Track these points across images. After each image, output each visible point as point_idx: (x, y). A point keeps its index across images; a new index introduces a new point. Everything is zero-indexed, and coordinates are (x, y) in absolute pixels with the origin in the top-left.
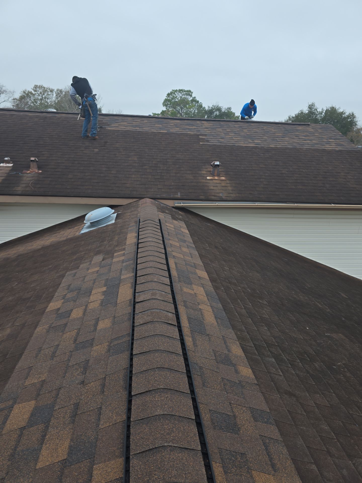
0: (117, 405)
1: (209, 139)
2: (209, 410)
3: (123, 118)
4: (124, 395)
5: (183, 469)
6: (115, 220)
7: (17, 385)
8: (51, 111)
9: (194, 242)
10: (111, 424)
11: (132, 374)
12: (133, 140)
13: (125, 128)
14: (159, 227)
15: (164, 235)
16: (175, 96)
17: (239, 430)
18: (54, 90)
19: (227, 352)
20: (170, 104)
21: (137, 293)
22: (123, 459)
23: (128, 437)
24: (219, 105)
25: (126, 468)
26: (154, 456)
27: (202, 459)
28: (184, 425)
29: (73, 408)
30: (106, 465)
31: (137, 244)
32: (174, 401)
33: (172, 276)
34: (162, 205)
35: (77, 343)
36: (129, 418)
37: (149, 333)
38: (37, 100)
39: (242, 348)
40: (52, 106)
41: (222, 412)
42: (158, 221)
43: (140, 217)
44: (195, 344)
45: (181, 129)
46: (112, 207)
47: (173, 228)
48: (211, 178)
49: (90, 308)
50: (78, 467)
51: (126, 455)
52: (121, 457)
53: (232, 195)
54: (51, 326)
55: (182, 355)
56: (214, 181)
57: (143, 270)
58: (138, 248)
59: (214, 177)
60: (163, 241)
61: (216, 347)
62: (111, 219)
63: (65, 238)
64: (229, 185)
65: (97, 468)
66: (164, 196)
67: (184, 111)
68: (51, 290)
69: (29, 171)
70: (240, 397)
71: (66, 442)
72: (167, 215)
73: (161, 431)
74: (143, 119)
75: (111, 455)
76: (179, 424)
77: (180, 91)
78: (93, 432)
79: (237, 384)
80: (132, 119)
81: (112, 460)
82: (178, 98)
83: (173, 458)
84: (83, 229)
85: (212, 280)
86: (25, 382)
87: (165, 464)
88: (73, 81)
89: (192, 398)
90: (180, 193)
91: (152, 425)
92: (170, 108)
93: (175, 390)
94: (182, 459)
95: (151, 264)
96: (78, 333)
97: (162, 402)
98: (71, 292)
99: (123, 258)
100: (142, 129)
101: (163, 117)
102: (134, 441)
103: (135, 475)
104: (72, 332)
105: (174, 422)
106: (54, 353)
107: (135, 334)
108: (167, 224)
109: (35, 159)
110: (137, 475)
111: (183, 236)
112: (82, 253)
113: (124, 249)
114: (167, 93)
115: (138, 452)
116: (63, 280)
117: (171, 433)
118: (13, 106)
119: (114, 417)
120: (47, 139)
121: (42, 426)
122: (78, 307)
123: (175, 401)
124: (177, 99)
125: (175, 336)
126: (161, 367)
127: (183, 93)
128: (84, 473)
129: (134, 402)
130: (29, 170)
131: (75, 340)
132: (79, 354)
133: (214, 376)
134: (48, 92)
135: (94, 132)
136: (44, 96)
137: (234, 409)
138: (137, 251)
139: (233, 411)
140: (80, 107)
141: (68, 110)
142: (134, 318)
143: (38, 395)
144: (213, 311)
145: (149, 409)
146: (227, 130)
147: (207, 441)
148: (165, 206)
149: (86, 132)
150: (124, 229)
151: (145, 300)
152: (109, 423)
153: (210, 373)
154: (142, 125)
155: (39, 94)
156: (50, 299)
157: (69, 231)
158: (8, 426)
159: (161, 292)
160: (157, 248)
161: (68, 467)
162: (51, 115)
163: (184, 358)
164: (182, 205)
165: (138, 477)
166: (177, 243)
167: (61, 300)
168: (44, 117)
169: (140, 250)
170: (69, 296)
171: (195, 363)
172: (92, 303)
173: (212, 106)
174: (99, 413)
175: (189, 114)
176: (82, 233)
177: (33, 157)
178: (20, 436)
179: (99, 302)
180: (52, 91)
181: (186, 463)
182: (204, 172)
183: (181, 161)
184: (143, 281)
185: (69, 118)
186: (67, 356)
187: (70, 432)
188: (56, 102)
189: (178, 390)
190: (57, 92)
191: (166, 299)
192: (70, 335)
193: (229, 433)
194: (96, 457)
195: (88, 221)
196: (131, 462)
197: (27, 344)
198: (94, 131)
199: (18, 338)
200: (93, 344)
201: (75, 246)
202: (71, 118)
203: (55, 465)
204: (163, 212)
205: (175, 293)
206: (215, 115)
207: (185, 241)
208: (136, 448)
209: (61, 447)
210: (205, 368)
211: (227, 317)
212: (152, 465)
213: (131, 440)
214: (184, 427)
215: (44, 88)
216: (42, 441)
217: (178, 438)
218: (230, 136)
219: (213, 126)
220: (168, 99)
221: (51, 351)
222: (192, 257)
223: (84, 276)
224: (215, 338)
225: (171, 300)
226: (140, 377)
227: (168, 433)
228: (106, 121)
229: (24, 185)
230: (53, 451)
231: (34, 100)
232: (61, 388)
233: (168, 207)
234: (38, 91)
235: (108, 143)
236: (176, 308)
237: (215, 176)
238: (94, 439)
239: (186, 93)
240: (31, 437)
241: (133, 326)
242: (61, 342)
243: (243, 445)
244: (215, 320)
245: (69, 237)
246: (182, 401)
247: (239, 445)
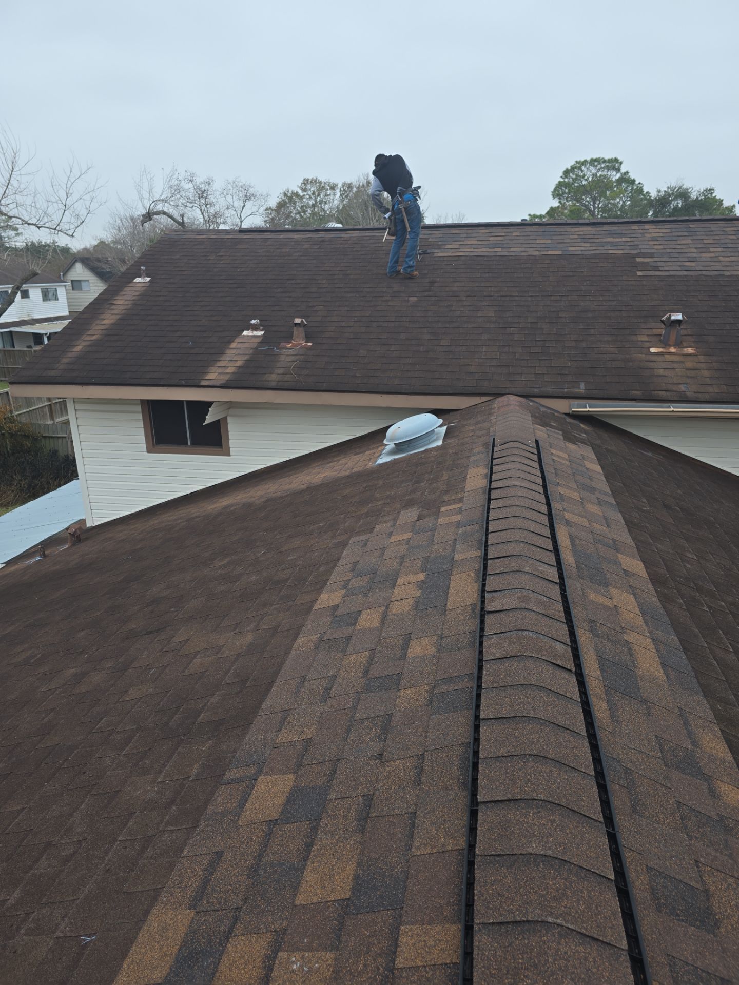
0: (447, 815)
1: (659, 264)
2: (647, 866)
3: (470, 231)
4: (461, 798)
5: (587, 980)
6: (444, 440)
7: (264, 739)
8: (334, 227)
9: (615, 493)
10: (435, 851)
11: (478, 758)
12: (487, 275)
13: (472, 250)
14: (535, 458)
15: (546, 474)
16: (582, 174)
17: (716, 924)
18: (337, 185)
19: (690, 746)
20: (569, 193)
21: (488, 592)
22: (458, 928)
23: (470, 885)
24: (683, 185)
25: (465, 947)
26: (524, 938)
27: (630, 971)
28: (590, 889)
29: (363, 804)
30: (424, 930)
31: (487, 490)
32: (568, 832)
33: (563, 565)
34: (542, 409)
35: (369, 677)
36: (472, 846)
37: (513, 679)
38: (306, 208)
39: (727, 743)
40: (332, 216)
41: (677, 878)
42: (534, 444)
43: (495, 435)
44: (613, 716)
45: (594, 244)
46: (437, 412)
47: (567, 460)
48: (660, 350)
49: (393, 613)
50: (371, 919)
51: (466, 921)
52: (455, 923)
53: (710, 389)
54: (323, 637)
55: (586, 738)
56: (668, 357)
57: (501, 546)
58: (490, 499)
59: (668, 349)
60: (545, 487)
61: (664, 732)
62: (435, 438)
63: (349, 471)
64: (703, 365)
65: (407, 932)
66: (549, 390)
67: (599, 205)
68: (322, 569)
69: (291, 345)
70: (721, 853)
71: (350, 866)
72: (554, 432)
73: (539, 889)
74: (512, 229)
75: (435, 914)
76: (578, 883)
77: (593, 162)
78: (400, 858)
79: (713, 821)
80: (487, 231)
81: (437, 924)
82: (588, 178)
83: (566, 953)
84: (380, 455)
85: (655, 580)
86: (277, 736)
87: (548, 960)
88: (375, 165)
89: (608, 833)
90: (585, 384)
91: (520, 872)
92: (567, 201)
93: (570, 809)
94: (586, 959)
95: (518, 535)
96: (371, 659)
97: (543, 830)
98: (358, 576)
99: (458, 518)
100: (508, 250)
101: (551, 221)
102: (483, 896)
103: (484, 967)
104: (360, 654)
105: (568, 876)
106: (328, 690)
107: (484, 676)
108: (553, 451)
109: (302, 321)
110: (488, 968)
111: (590, 479)
112: (379, 503)
113: (461, 500)
114: (564, 169)
115: (491, 921)
116: (345, 553)
117: (561, 898)
118: (265, 221)
119: (441, 838)
120: (324, 281)
121: (306, 826)
122: (370, 607)
123: (571, 833)
124: (586, 180)
125: (571, 693)
126: (539, 754)
127: (599, 167)
128: (382, 935)
129: (482, 816)
130: (291, 342)
131: (366, 672)
132: (374, 700)
133: (658, 793)
134: (327, 190)
135: (411, 263)
136: (318, 199)
137: (705, 877)
138: (489, 506)
139: (702, 881)
140: (387, 216)
141: (361, 223)
142: (481, 643)
143: (300, 765)
144: (657, 649)
145: (513, 836)
146: (705, 241)
147: (642, 933)
148: (549, 411)
149: (396, 265)
150: (461, 459)
151: (505, 609)
152: (432, 848)
153: (649, 787)
154: (509, 242)
155: (310, 196)
156: (320, 586)
157: (355, 458)
158: (248, 814)
159: (540, 597)
160: (531, 501)
161: (351, 916)
162: (332, 236)
163: (590, 743)
164: (588, 409)
165: (490, 972)
166: (575, 494)
167: (341, 589)
168: (320, 239)
169: (493, 504)
170: (355, 583)
171: (614, 759)
172: (397, 603)
173: (666, 190)
174: (410, 824)
175: (610, 210)
176: (380, 465)
177: (298, 317)
178: (269, 835)
179: (411, 602)
180: (333, 188)
181: (595, 970)
182: (645, 338)
183: (590, 315)
184: (501, 570)
185: (365, 238)
186: (351, 700)
187: (357, 849)
188: (341, 208)
189: (576, 809)
190: (342, 189)
191: (550, 613)
192: (356, 659)
193: (693, 928)
194: (405, 909)
195: (391, 440)
196: (476, 938)
197: (280, 666)
198: (410, 261)
199: (266, 653)
200: (399, 684)
201: (366, 487)
202: (368, 238)
203: (329, 906)
204: (545, 425)
205: (570, 602)
206: (672, 207)
207: (592, 490)
208: (486, 912)
209: (339, 873)
210: (637, 773)
211: (692, 667)
212: (520, 956)
213: (476, 892)
214: (589, 892)
215: (320, 183)
216: (306, 853)
217: (577, 912)
218: (713, 255)
219: (671, 235)
220: (565, 181)
221: (322, 686)
222: (608, 526)
223: (382, 547)
224: (660, 710)
225: (561, 615)
226: (496, 768)
227: (555, 896)
228: (434, 240)
229: (281, 371)
230: (324, 878)
231: (301, 208)
232: (340, 759)
233: (556, 414)
234: (310, 190)
235: (436, 284)
236: (572, 634)
237: (670, 346)
238: (401, 873)
239: (607, 164)
240: (287, 842)
241: (481, 661)
242: (341, 672)
243: (726, 960)
244: (662, 671)
245: (355, 470)
246: (587, 835)
247: (715, 959)
